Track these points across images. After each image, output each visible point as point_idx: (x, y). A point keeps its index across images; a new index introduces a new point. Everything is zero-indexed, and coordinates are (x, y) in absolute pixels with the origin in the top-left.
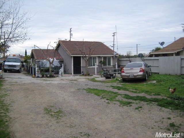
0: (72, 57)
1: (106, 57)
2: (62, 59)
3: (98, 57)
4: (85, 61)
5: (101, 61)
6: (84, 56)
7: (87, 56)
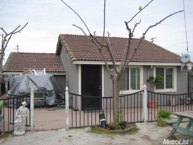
0: (77, 65)
1: (163, 69)
2: (63, 72)
3: (144, 66)
4: (112, 77)
5: (152, 78)
6: (111, 63)
7: (116, 63)
